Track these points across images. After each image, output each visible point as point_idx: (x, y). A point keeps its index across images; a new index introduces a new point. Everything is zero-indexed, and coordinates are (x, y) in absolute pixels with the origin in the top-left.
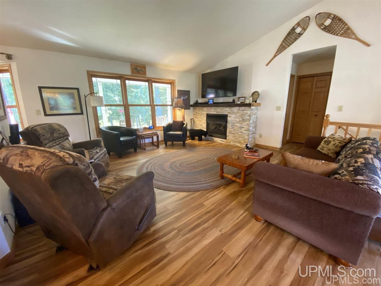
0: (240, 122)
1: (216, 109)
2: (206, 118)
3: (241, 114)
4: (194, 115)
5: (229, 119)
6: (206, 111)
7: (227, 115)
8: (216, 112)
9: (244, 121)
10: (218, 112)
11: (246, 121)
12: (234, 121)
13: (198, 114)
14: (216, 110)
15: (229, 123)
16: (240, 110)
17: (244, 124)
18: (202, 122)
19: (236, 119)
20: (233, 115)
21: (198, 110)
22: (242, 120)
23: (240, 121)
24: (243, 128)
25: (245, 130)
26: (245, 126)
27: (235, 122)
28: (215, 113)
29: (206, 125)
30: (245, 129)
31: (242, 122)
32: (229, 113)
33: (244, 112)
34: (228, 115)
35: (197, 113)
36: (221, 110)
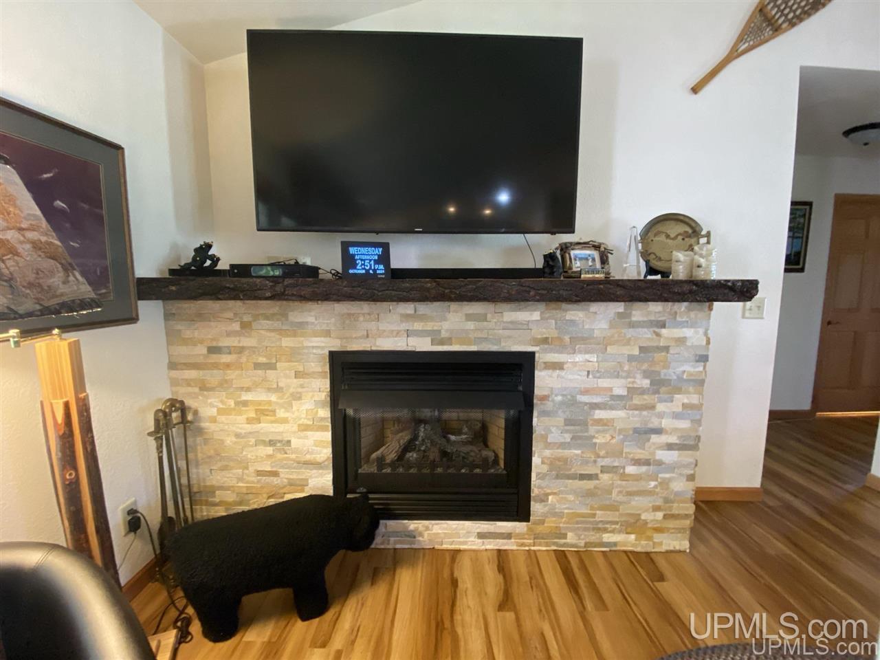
0: (637, 401)
1: (422, 318)
2: (326, 384)
3: (643, 349)
4: (173, 366)
5: (543, 381)
6: (327, 333)
7: (532, 354)
9: (663, 389)
10: (444, 334)
11: (678, 390)
12: (586, 392)
13: (225, 358)
14: (430, 326)
15: (549, 405)
16: (632, 325)
17: (661, 407)
18: (284, 421)
19: (604, 383)
20: (579, 358)
21: (236, 326)
22: (646, 383)
23: (632, 391)
24: (659, 431)
25: (670, 447)
26: (666, 423)
27: (597, 400)
28: (423, 345)
29: (328, 436)
30: (673, 439)
31: (647, 399)
32: (545, 341)
33: (664, 331)
34: (540, 359)
35: (213, 350)
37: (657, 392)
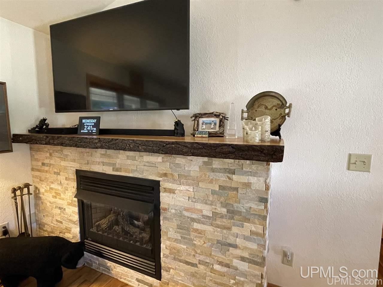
0: (219, 222)
1: (109, 156)
2: (75, 184)
3: (221, 187)
4: (33, 169)
5: (165, 199)
6: (74, 161)
7: (158, 182)
8: (111, 168)
9: (236, 217)
10: (117, 166)
11: (248, 220)
12: (187, 210)
13: (46, 168)
14: (112, 161)
15: (168, 215)
17: (235, 230)
18: (63, 199)
19: (199, 206)
20: (182, 188)
21: (48, 155)
22: (224, 211)
23: (215, 214)
24: (235, 246)
26: (239, 241)
27: (194, 216)
28: (109, 171)
29: (76, 209)
31: (225, 222)
32: (165, 175)
34: (164, 184)
35: (43, 164)
36: (129, 162)
37: (232, 218)
